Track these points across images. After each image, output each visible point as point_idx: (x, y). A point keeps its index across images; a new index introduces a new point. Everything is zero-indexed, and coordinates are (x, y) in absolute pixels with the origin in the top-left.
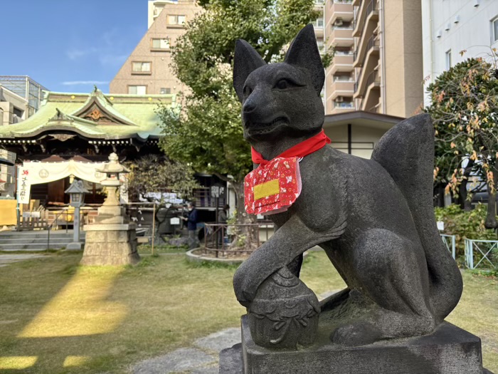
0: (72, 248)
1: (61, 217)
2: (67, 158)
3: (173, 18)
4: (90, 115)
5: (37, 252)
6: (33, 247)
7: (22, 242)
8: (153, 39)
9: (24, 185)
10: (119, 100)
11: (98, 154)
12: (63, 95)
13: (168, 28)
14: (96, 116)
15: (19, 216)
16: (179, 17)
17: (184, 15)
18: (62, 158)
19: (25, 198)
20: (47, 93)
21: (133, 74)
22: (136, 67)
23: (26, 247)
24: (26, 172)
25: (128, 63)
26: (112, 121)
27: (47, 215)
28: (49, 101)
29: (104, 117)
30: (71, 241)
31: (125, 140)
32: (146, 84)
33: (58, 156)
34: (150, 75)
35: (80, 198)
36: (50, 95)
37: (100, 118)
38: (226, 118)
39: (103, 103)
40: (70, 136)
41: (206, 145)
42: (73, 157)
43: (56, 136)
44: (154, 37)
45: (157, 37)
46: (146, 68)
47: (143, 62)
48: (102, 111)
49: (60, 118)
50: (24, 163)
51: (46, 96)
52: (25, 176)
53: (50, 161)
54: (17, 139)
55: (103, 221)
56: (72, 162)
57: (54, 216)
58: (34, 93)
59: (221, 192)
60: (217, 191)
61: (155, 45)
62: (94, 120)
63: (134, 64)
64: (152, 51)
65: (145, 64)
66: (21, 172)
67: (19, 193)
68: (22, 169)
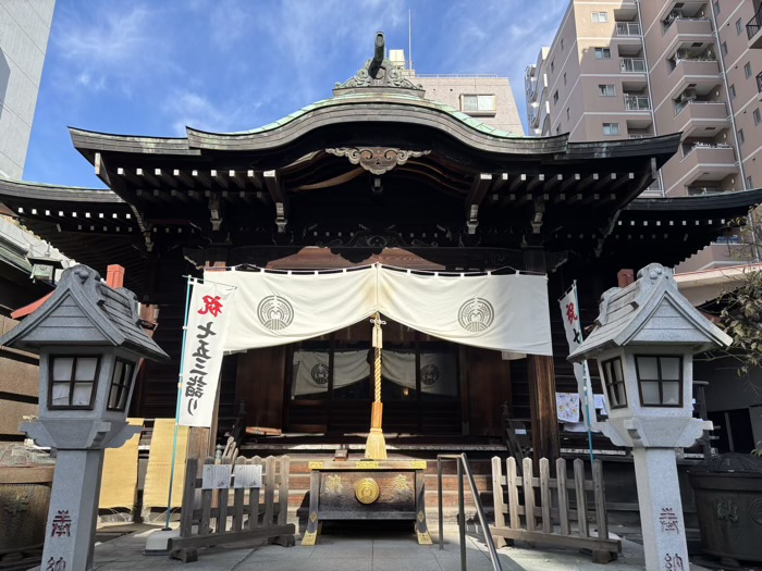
1: (334, 485)
2: (357, 256)
9: (202, 353)
11: (470, 240)
15: (193, 480)
18: (339, 259)
19: (198, 409)
24: (213, 305)
33: (327, 250)
40: (403, 157)
42: (378, 252)
43: (353, 155)
49: (378, 82)
50: (206, 274)
52: (209, 317)
53: (298, 269)
66: (196, 302)
67: (182, 386)
68: (199, 292)
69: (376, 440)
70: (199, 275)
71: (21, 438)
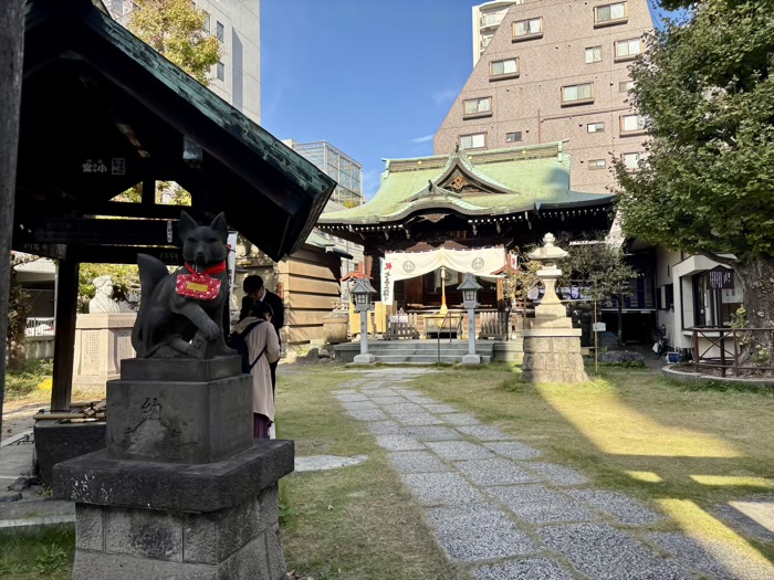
0: (469, 362)
2: (436, 245)
3: (522, 25)
4: (450, 185)
5: (425, 366)
6: (417, 359)
7: (403, 352)
8: (493, 62)
9: (387, 282)
10: (480, 159)
11: (476, 237)
12: (407, 162)
13: (514, 42)
14: (458, 186)
15: (388, 321)
16: (531, 22)
17: (538, 18)
18: (430, 246)
19: (388, 299)
20: (388, 161)
21: (465, 119)
22: (470, 108)
23: (408, 359)
24: (389, 266)
25: (457, 104)
26: (481, 190)
27: (416, 321)
28: (391, 172)
29: (469, 186)
30: (467, 353)
31: (517, 214)
32: (485, 130)
33: (426, 243)
34: (490, 116)
35: (474, 295)
36: (391, 163)
37: (464, 187)
38: (750, 168)
39: (467, 166)
40: (443, 216)
41: (702, 210)
42: (443, 243)
43: (426, 217)
44: (494, 59)
45: (497, 59)
46: (484, 106)
47: (480, 99)
48: (467, 177)
49: (432, 192)
50: (386, 255)
51: (387, 165)
52: (388, 270)
53: (416, 251)
54: (382, 224)
55: (544, 325)
56: (442, 251)
57: (424, 321)
58: (334, 163)
59: (726, 279)
60: (720, 278)
61: (497, 71)
62: (456, 191)
63: (467, 103)
64: (491, 81)
65: (482, 102)
66: (383, 266)
67: (382, 293)
68: (384, 262)
69: (444, 306)
70: (383, 256)
71: (331, 310)
